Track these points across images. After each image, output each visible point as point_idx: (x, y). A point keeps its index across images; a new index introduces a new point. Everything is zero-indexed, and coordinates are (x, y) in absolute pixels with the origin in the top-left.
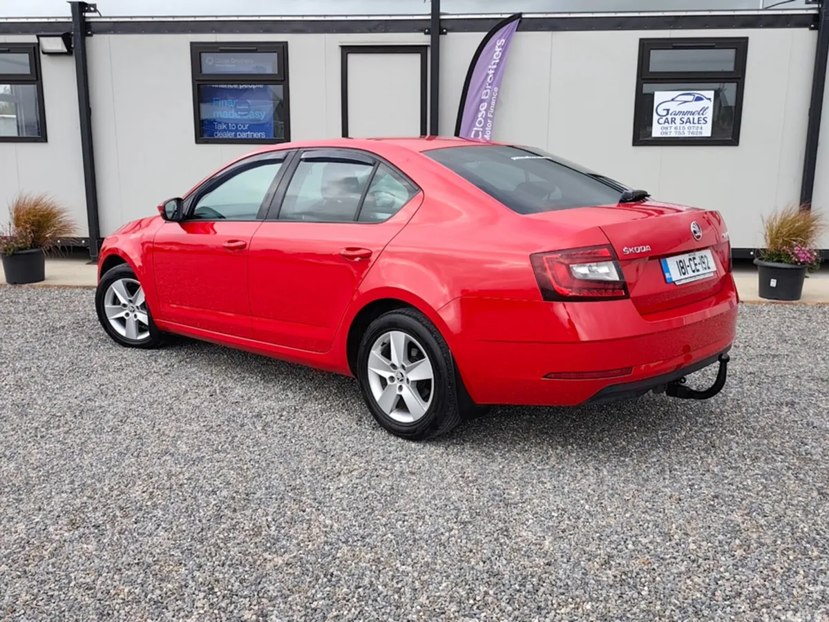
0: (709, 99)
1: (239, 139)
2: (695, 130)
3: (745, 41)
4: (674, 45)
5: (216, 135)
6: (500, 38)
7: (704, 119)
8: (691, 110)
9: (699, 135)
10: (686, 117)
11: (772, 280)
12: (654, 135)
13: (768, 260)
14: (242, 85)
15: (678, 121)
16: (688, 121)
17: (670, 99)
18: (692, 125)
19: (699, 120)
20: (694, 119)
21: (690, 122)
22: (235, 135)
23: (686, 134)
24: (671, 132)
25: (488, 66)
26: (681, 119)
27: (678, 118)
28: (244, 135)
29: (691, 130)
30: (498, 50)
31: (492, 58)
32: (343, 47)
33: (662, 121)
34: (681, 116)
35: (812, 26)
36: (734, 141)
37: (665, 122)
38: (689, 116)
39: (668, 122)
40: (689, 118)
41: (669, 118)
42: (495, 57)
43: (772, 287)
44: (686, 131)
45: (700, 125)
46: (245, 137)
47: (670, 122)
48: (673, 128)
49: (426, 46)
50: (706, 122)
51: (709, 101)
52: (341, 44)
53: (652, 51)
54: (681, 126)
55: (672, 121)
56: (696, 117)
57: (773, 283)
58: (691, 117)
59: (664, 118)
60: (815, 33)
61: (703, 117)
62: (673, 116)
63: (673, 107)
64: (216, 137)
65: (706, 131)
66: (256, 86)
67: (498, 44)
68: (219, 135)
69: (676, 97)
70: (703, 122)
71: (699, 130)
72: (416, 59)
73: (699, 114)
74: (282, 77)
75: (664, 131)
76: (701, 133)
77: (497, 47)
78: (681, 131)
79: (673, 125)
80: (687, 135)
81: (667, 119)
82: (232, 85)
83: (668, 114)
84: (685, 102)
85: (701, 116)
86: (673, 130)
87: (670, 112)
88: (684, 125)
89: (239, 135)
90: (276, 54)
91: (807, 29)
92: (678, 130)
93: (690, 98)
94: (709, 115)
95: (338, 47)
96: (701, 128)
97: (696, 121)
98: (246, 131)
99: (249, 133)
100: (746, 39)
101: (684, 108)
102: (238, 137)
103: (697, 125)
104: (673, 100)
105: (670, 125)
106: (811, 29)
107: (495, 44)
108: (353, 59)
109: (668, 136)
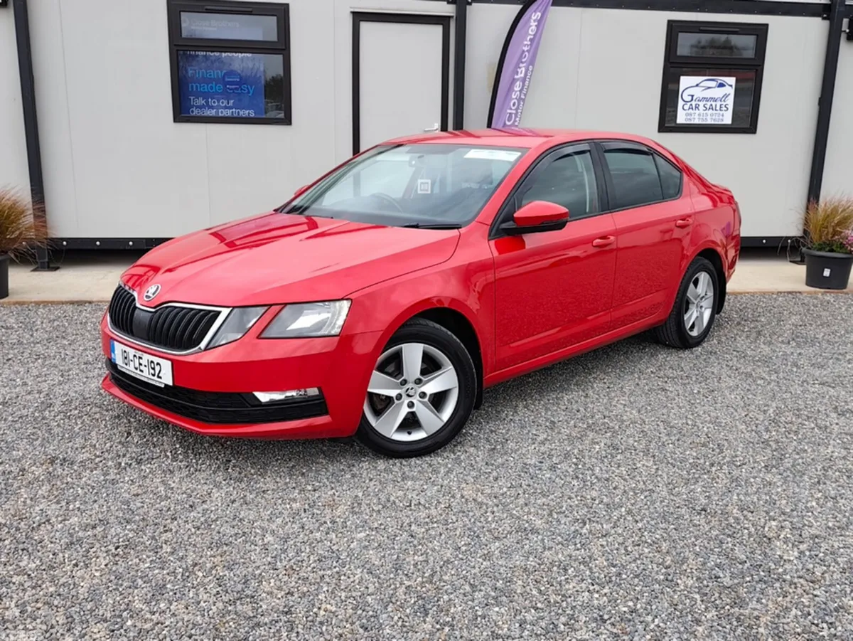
0: (731, 86)
1: (221, 117)
2: (717, 117)
3: (765, 27)
4: (701, 28)
5: (193, 112)
6: (535, 11)
7: (725, 107)
8: (713, 97)
9: (720, 123)
10: (709, 103)
11: (826, 270)
12: (679, 121)
13: (820, 250)
14: (225, 52)
15: (701, 108)
16: (711, 108)
17: (695, 85)
18: (714, 112)
19: (721, 107)
20: (716, 105)
21: (713, 109)
22: (217, 112)
23: (709, 120)
24: (694, 119)
25: (522, 42)
26: (704, 106)
27: (701, 104)
28: (228, 113)
29: (714, 117)
30: (533, 24)
31: (527, 33)
32: (354, 13)
33: (686, 107)
34: (705, 102)
35: (825, 16)
36: (752, 129)
37: (689, 108)
38: (712, 102)
39: (692, 109)
40: (711, 105)
41: (693, 104)
42: (530, 32)
43: (826, 277)
44: (709, 117)
45: (721, 112)
46: (229, 114)
47: (694, 108)
48: (697, 115)
49: (449, 17)
50: (727, 109)
51: (730, 87)
52: (352, 10)
53: (680, 34)
54: (705, 112)
55: (696, 107)
56: (718, 103)
57: (827, 273)
58: (714, 104)
59: (689, 104)
60: (827, 23)
61: (725, 104)
62: (697, 102)
63: (698, 93)
64: (192, 114)
65: (727, 119)
66: (243, 54)
67: (533, 18)
68: (196, 112)
69: (701, 83)
70: (724, 108)
71: (721, 117)
72: (438, 30)
73: (721, 101)
74: (281, 46)
75: (689, 117)
76: (722, 120)
77: (532, 21)
78: (704, 118)
79: (697, 112)
80: (709, 122)
81: (691, 105)
82: (212, 52)
83: (692, 100)
84: (709, 88)
85: (723, 103)
86: (697, 117)
87: (694, 98)
88: (707, 111)
89: (222, 112)
90: (275, 18)
91: (820, 19)
92: (701, 117)
93: (713, 84)
94: (730, 101)
95: (349, 12)
96: (723, 115)
97: (718, 108)
98: (230, 108)
99: (234, 110)
100: (767, 25)
101: (708, 94)
102: (220, 115)
103: (719, 112)
104: (697, 85)
105: (694, 111)
106: (824, 19)
107: (530, 18)
108: (365, 27)
109: (692, 122)
